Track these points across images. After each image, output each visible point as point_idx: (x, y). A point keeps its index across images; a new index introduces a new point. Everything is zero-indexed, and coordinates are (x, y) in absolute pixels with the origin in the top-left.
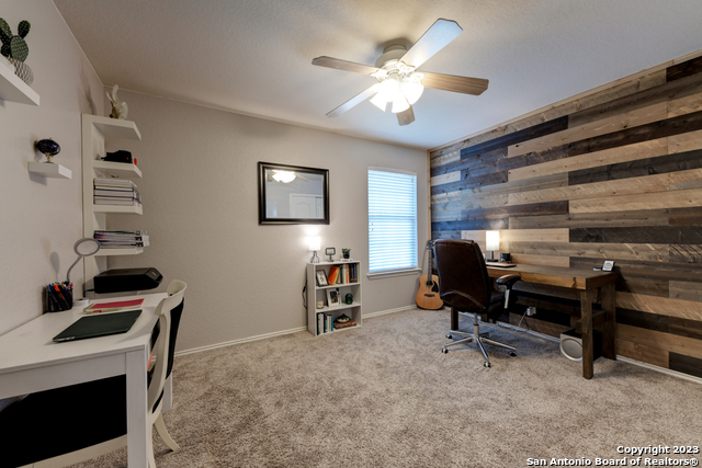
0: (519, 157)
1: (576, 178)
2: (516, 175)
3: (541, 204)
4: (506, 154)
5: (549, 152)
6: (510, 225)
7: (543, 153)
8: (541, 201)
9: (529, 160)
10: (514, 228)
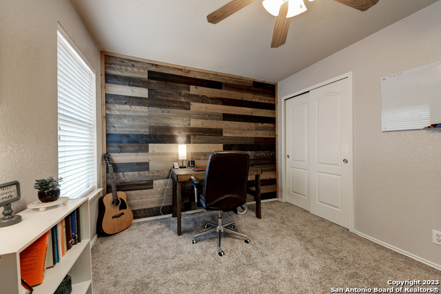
0: (197, 96)
1: (227, 117)
2: (195, 106)
3: (210, 129)
4: (189, 90)
5: (214, 98)
6: (192, 140)
7: (211, 98)
8: (210, 127)
9: (203, 99)
10: (195, 143)
